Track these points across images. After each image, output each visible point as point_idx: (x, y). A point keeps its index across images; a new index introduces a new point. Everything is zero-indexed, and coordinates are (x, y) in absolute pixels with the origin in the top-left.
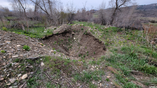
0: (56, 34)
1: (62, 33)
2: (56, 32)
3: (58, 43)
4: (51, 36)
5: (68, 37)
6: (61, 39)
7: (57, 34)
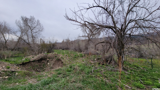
0: (32, 61)
1: (38, 60)
2: (33, 59)
3: (32, 68)
4: (28, 63)
5: (43, 63)
6: (36, 65)
7: (34, 61)
